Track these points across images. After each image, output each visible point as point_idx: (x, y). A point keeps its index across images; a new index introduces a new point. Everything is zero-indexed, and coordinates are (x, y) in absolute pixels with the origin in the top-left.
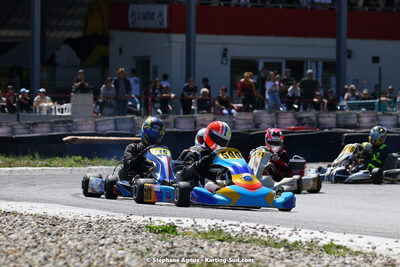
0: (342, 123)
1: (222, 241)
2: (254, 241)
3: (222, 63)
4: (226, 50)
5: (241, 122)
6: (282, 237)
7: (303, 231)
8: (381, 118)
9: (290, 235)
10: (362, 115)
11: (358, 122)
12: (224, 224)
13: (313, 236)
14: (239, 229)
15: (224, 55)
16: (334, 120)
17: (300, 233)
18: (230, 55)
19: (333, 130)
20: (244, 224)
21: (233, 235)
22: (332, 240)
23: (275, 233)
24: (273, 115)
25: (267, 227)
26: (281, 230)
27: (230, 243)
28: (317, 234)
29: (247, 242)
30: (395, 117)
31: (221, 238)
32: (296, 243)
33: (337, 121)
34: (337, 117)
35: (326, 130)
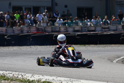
0: (54, 30)
1: (5, 80)
2: (17, 80)
3: (9, 8)
4: (10, 3)
5: (16, 30)
6: (28, 78)
7: (36, 75)
8: (68, 28)
9: (31, 77)
10: (61, 27)
11: (60, 30)
12: (6, 73)
13: (39, 78)
14: (12, 75)
15: (10, 5)
16: (51, 29)
17: (35, 76)
18: (12, 5)
19: (50, 33)
20: (14, 73)
21: (9, 77)
22: (46, 79)
23: (25, 77)
24: (28, 27)
25: (22, 74)
26: (27, 75)
27: (8, 81)
28: (41, 77)
29: (14, 80)
30: (73, 28)
31: (5, 79)
32: (33, 81)
33: (52, 29)
34: (52, 28)
35: (47, 33)
